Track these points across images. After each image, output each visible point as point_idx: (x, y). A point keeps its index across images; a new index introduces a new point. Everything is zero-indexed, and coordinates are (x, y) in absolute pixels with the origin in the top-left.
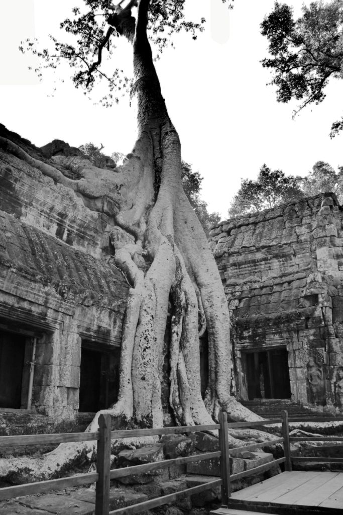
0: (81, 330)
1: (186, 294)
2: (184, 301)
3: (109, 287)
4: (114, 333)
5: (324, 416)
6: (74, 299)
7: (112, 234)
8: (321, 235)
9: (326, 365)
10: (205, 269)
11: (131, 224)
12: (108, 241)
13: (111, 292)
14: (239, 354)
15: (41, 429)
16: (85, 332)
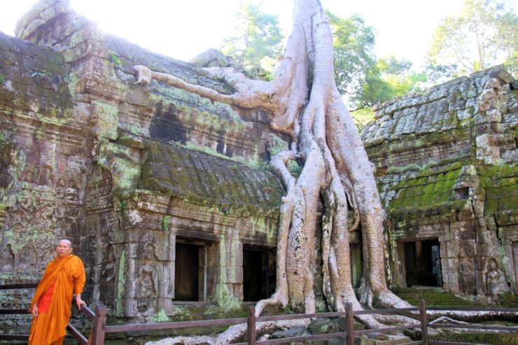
0: (242, 237)
1: (335, 195)
2: (333, 202)
3: (264, 197)
4: (270, 235)
5: (474, 305)
6: (234, 214)
7: (267, 142)
8: (482, 122)
9: (476, 256)
10: (357, 166)
11: (285, 128)
12: (264, 148)
13: (267, 201)
14: (394, 244)
15: (215, 316)
16: (245, 238)
